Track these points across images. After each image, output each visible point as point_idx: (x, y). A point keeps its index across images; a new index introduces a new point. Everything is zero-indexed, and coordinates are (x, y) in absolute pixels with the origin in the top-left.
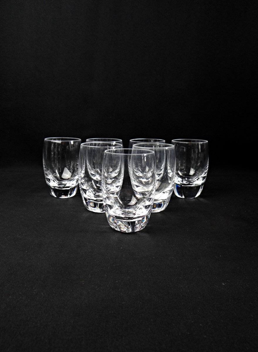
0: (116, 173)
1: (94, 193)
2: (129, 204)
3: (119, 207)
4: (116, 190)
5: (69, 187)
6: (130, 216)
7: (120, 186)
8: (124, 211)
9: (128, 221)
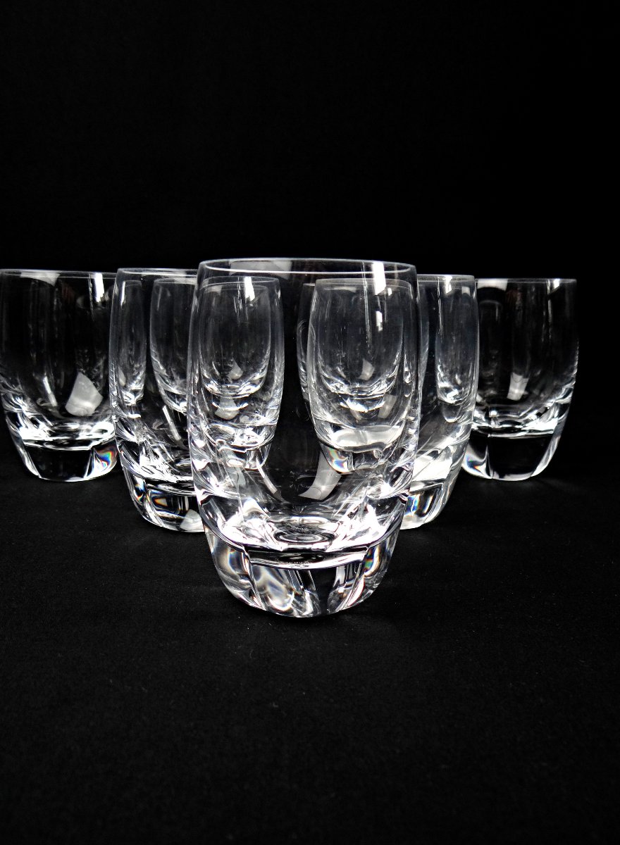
0: (253, 384)
1: (170, 457)
2: (305, 495)
3: (263, 506)
4: (252, 440)
5: (87, 442)
6: (314, 547)
7: (269, 427)
8: (282, 523)
9: (302, 566)
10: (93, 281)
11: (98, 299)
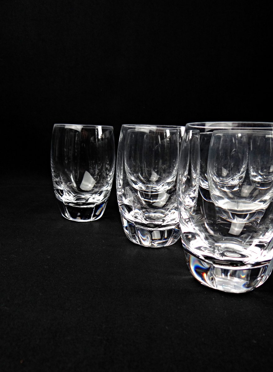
10: (97, 129)
11: (100, 137)
